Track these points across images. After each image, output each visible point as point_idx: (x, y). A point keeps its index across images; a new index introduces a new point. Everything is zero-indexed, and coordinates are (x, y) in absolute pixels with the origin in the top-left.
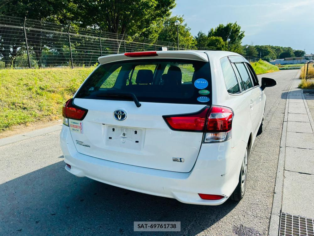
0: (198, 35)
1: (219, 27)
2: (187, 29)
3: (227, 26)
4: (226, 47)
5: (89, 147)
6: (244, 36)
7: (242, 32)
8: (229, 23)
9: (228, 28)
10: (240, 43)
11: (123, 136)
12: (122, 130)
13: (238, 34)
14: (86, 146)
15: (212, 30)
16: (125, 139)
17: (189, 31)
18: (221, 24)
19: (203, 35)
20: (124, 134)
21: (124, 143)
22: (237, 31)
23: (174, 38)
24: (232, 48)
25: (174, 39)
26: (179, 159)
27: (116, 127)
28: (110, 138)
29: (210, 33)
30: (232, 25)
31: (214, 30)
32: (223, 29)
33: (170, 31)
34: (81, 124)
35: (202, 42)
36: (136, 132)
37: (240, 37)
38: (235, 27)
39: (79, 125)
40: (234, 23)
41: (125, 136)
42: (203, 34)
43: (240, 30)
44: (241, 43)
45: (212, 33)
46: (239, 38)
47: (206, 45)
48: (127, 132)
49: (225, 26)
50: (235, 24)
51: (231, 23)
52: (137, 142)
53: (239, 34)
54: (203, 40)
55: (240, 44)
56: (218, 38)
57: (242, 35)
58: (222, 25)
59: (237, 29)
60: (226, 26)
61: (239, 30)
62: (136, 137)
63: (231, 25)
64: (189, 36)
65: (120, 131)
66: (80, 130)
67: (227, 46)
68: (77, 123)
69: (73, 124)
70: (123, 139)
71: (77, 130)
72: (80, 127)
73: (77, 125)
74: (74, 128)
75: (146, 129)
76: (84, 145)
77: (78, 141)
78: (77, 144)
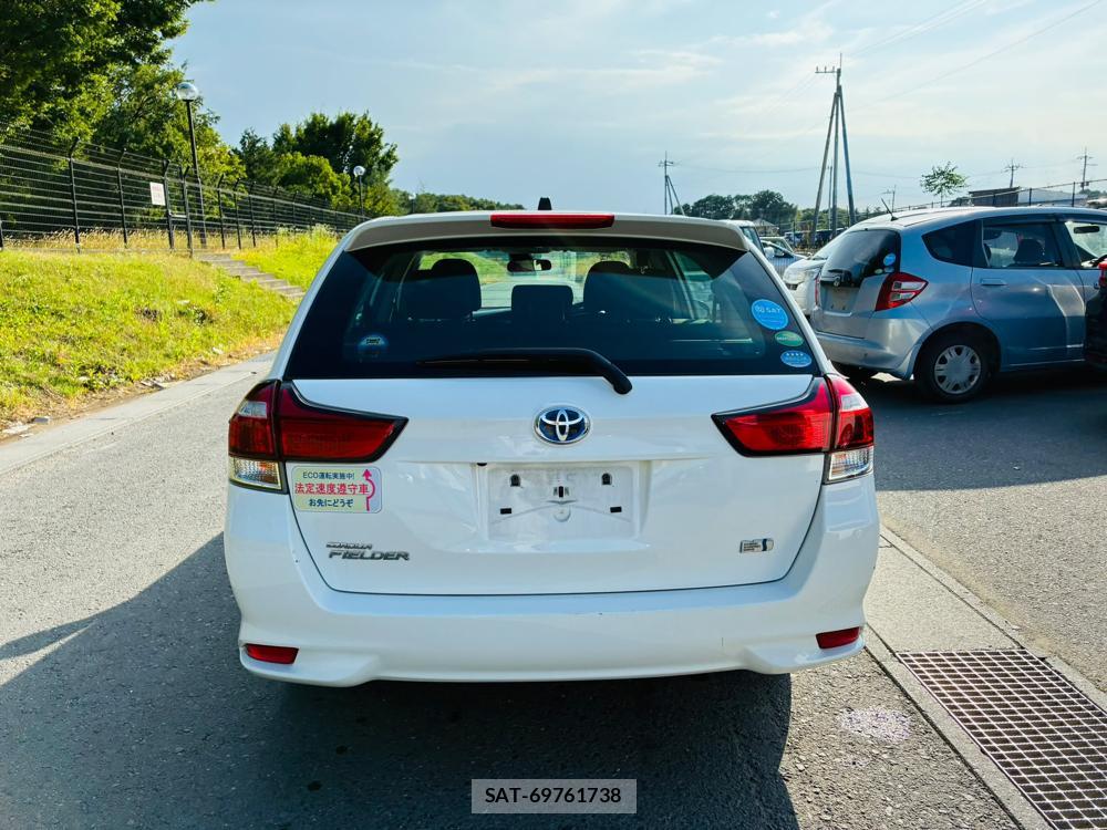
0: (243, 142)
1: (310, 121)
2: (204, 117)
3: (338, 122)
4: (343, 193)
5: (406, 557)
6: (397, 161)
7: (388, 147)
8: (343, 114)
9: (341, 129)
10: (386, 181)
11: (557, 498)
12: (550, 477)
13: (377, 154)
14: (386, 557)
15: (285, 130)
16: (566, 508)
17: (213, 125)
18: (318, 115)
19: (259, 145)
20: (560, 489)
21: (566, 520)
22: (373, 141)
23: (160, 144)
24: (366, 198)
25: (160, 150)
26: (760, 544)
27: (527, 469)
28: (506, 511)
29: (279, 141)
30: (355, 122)
31: (293, 133)
32: (324, 130)
33: (137, 115)
34: (367, 474)
35: (260, 171)
36: (606, 479)
37: (383, 161)
38: (364, 128)
39: (360, 480)
40: (360, 115)
41: (565, 497)
42: (259, 140)
43: (383, 141)
44: (391, 181)
45: (286, 140)
46: (383, 166)
47: (274, 181)
48: (572, 481)
49: (332, 119)
50: (365, 118)
51: (351, 112)
52: (616, 510)
53: (382, 153)
54: (261, 161)
55: (386, 185)
56: (315, 160)
57: (389, 155)
58: (321, 115)
59: (372, 134)
60: (334, 122)
61: (378, 141)
62: (611, 495)
63: (352, 119)
64: (217, 142)
65: (546, 481)
66: (360, 500)
67: (347, 188)
68: (342, 476)
69: (319, 481)
70: (560, 508)
71: (339, 504)
72: (364, 489)
73: (347, 482)
74: (323, 497)
75: (648, 462)
76: (373, 557)
77: (340, 546)
78: (335, 557)
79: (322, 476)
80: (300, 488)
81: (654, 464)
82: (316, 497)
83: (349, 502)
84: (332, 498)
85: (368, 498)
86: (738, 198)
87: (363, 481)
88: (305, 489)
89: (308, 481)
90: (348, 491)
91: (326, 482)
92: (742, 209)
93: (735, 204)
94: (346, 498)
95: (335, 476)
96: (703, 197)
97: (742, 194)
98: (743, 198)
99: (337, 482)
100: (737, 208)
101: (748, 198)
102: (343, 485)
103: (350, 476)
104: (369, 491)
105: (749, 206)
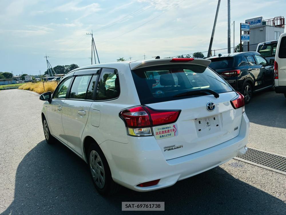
5: (182, 147)
11: (207, 125)
12: (206, 120)
16: (209, 127)
20: (208, 122)
21: (210, 130)
26: (237, 128)
27: (201, 119)
28: (200, 130)
34: (174, 126)
36: (214, 119)
39: (172, 128)
41: (209, 124)
48: (209, 120)
52: (217, 125)
62: (216, 122)
65: (205, 121)
66: (173, 133)
68: (168, 128)
69: (162, 130)
70: (208, 127)
71: (168, 136)
72: (174, 130)
73: (169, 129)
74: (163, 135)
75: (221, 113)
76: (175, 148)
77: (167, 148)
78: (166, 151)
79: (163, 129)
80: (157, 133)
81: (222, 114)
82: (161, 135)
83: (170, 134)
84: (166, 134)
85: (175, 132)
86: (66, 66)
87: (173, 128)
88: (159, 133)
89: (159, 131)
90: (170, 131)
91: (164, 130)
92: (67, 69)
93: (65, 68)
94: (169, 133)
95: (166, 128)
96: (56, 66)
97: (67, 65)
98: (67, 66)
99: (167, 130)
100: (66, 69)
101: (69, 66)
102: (169, 130)
103: (170, 127)
104: (175, 130)
105: (69, 68)
